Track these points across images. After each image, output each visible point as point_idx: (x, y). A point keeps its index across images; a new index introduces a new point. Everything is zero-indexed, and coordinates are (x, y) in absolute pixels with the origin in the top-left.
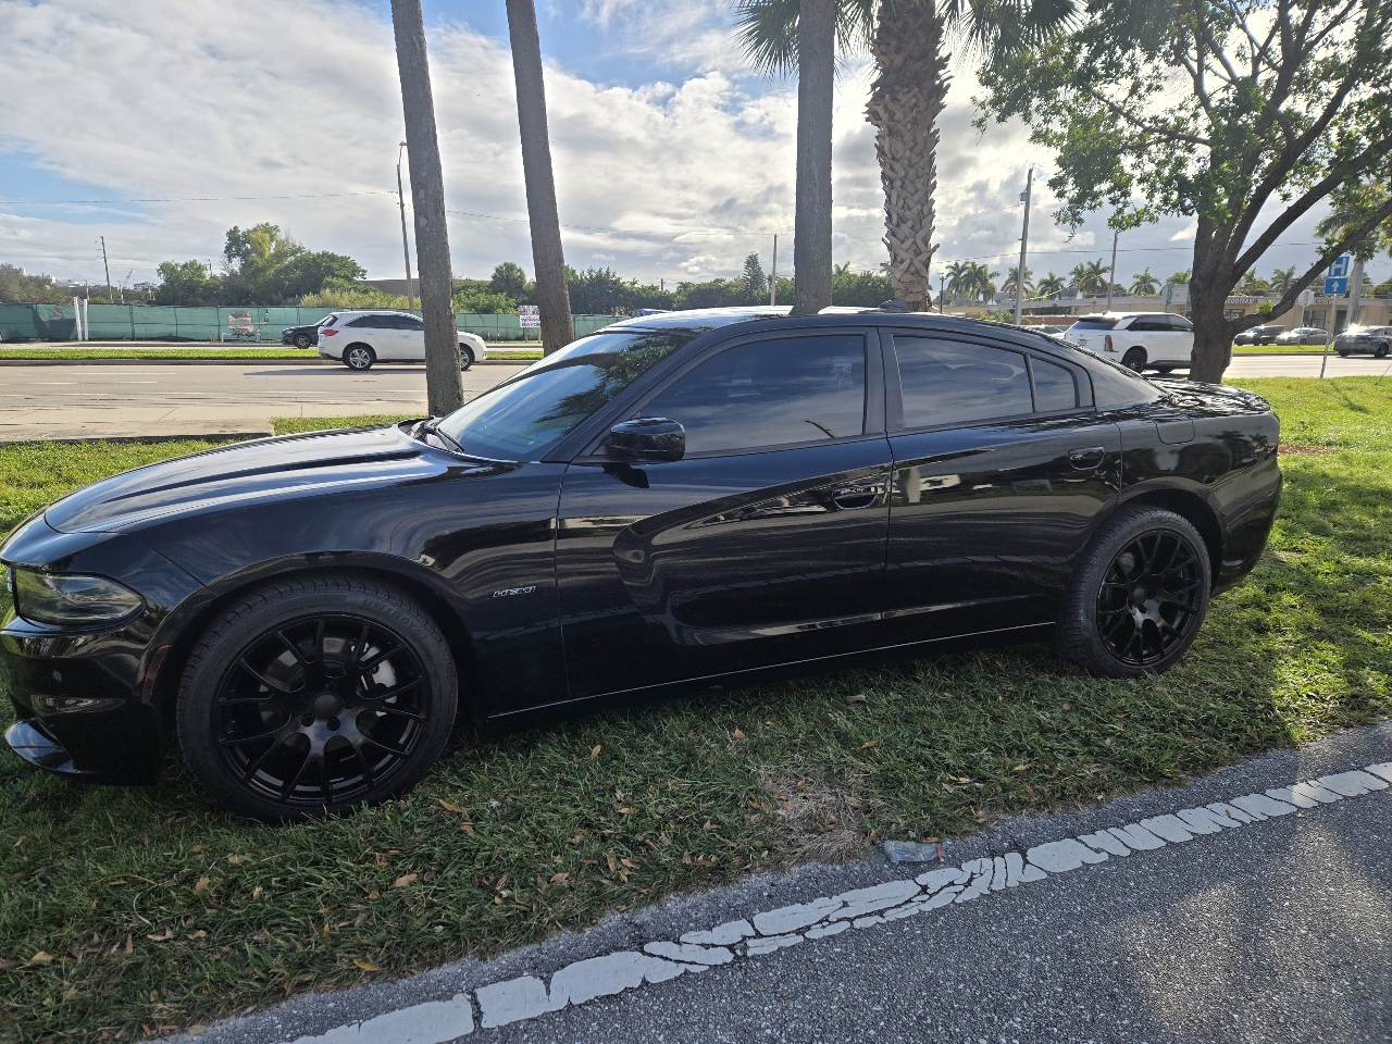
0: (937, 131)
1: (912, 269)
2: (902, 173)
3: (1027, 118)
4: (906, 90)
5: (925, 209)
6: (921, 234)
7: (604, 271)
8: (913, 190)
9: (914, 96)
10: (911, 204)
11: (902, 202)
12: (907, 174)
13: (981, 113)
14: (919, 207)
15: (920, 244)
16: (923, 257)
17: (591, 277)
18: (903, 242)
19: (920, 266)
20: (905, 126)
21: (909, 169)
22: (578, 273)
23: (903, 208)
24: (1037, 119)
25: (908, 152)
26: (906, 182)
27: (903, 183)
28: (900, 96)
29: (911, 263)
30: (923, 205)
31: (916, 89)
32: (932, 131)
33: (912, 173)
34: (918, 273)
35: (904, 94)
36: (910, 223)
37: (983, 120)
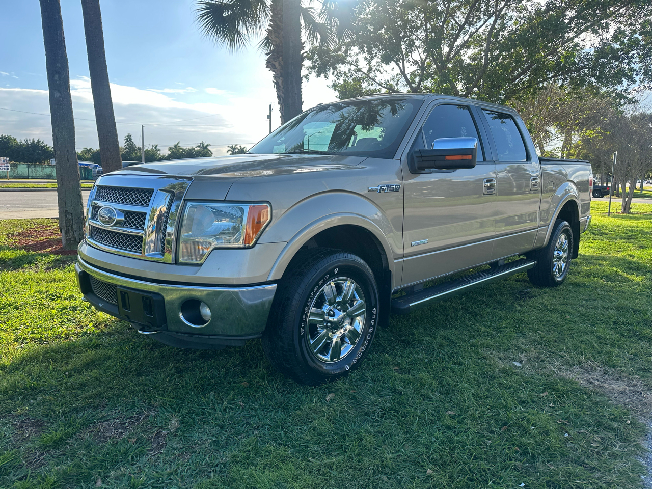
37: (307, 75)
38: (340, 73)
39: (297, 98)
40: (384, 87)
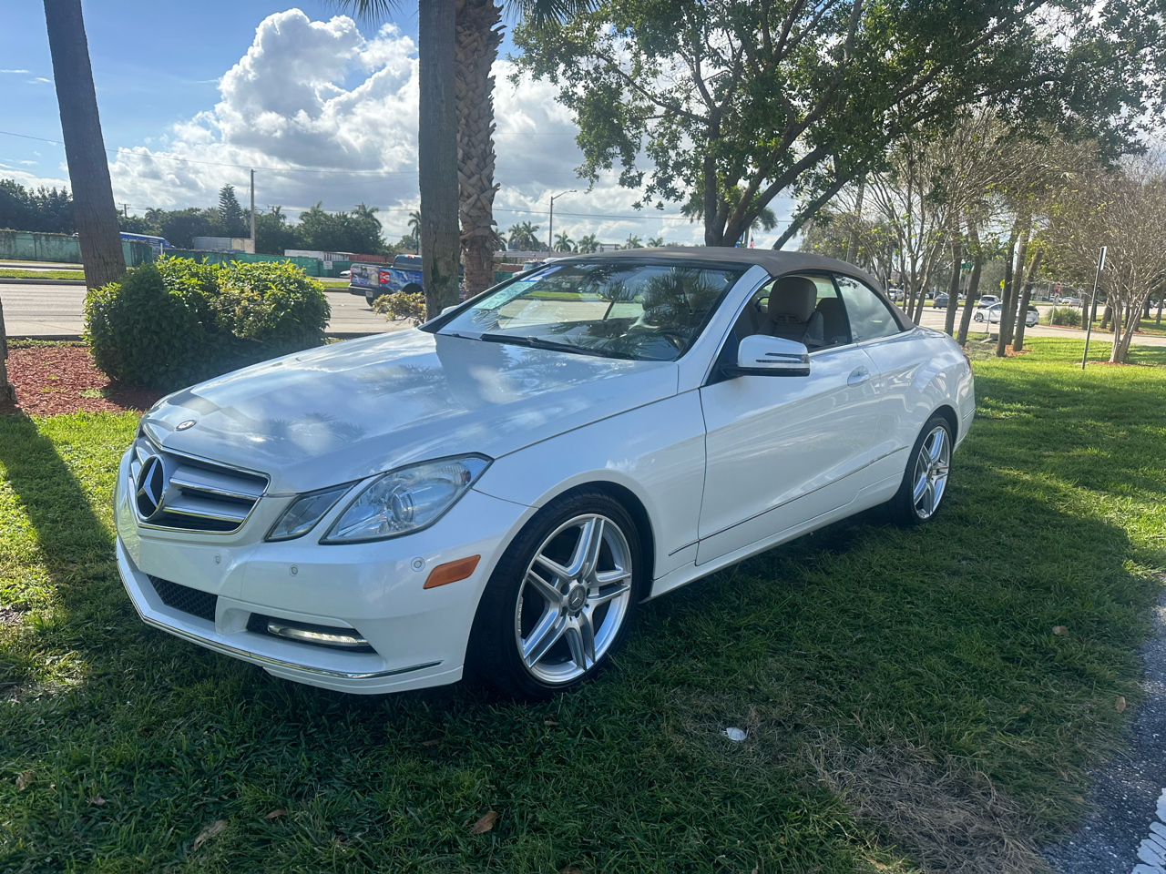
0: (494, 77)
1: (479, 204)
2: (466, 111)
3: (554, 80)
4: (468, 32)
5: (487, 149)
6: (486, 172)
7: (59, 193)
8: (477, 130)
9: (475, 40)
10: (476, 143)
11: (467, 138)
12: (470, 113)
13: (515, 70)
14: (482, 146)
15: (486, 183)
16: (488, 194)
17: (44, 196)
18: (469, 178)
19: (485, 202)
20: (467, 67)
21: (472, 109)
22: (27, 190)
23: (467, 145)
24: (564, 82)
25: (471, 93)
26: (470, 120)
27: (467, 121)
28: (462, 38)
29: (478, 199)
30: (486, 145)
31: (477, 34)
32: (490, 76)
33: (474, 112)
34: (484, 208)
35: (465, 36)
36: (475, 160)
37: (516, 76)
38: (578, 73)
39: (444, 110)
40: (659, 103)
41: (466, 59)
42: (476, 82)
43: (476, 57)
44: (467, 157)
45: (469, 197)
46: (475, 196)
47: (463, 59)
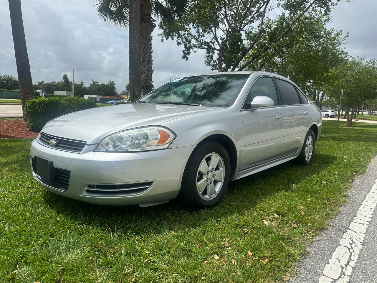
0: (152, 36)
1: (148, 76)
6: (150, 66)
8: (147, 52)
9: (146, 25)
10: (147, 56)
11: (144, 55)
12: (144, 47)
14: (149, 57)
15: (150, 69)
16: (150, 72)
18: (145, 67)
19: (150, 75)
20: (144, 33)
21: (145, 46)
23: (144, 57)
25: (145, 41)
26: (144, 49)
28: (142, 25)
32: (151, 36)
33: (146, 47)
36: (146, 62)
41: (143, 31)
42: (146, 38)
43: (146, 30)
44: (144, 61)
45: (144, 73)
46: (146, 73)
47: (142, 31)
